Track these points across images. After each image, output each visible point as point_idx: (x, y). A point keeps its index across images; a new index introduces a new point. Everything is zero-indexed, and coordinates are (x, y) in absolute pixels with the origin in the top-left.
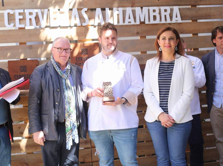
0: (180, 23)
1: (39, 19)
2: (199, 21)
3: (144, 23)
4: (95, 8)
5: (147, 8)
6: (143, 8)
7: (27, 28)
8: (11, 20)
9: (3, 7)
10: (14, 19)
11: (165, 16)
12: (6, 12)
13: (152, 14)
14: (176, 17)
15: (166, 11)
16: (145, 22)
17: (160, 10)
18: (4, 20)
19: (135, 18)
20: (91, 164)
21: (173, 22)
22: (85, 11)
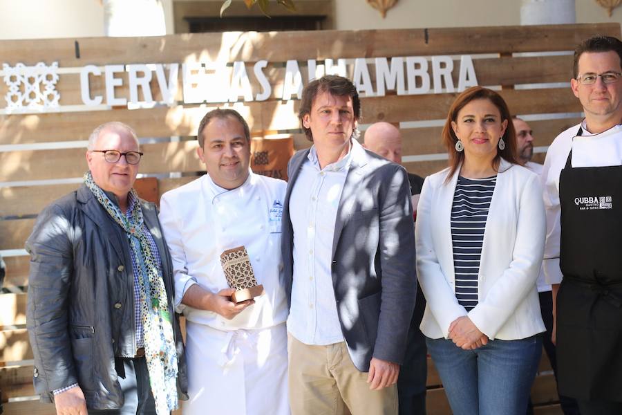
1: (158, 86)
2: (517, 87)
3: (394, 93)
4: (283, 60)
5: (400, 60)
6: (393, 59)
7: (130, 107)
8: (96, 89)
9: (77, 61)
10: (103, 87)
11: (442, 77)
12: (84, 72)
14: (467, 79)
15: (443, 65)
16: (396, 92)
17: (430, 64)
18: (79, 90)
19: (374, 82)
22: (263, 69)
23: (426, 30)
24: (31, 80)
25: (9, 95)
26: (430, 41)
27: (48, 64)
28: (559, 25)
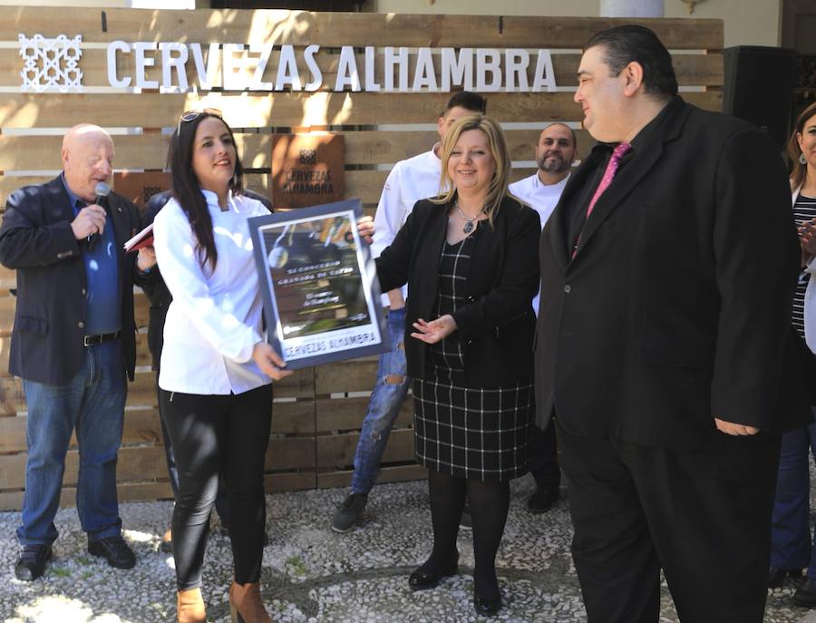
0: (552, 94)
1: (195, 68)
4: (338, 46)
5: (470, 51)
6: (461, 50)
7: (163, 90)
8: (124, 68)
9: (103, 35)
10: (132, 67)
11: (516, 73)
12: (111, 48)
13: (482, 67)
14: (544, 77)
15: (517, 60)
16: (463, 88)
17: (503, 57)
18: (105, 68)
19: (438, 76)
20: (313, 438)
21: (534, 91)
22: (314, 54)
23: (501, 17)
24: (50, 55)
25: (25, 70)
26: (504, 31)
27: (70, 37)
28: (652, 19)
